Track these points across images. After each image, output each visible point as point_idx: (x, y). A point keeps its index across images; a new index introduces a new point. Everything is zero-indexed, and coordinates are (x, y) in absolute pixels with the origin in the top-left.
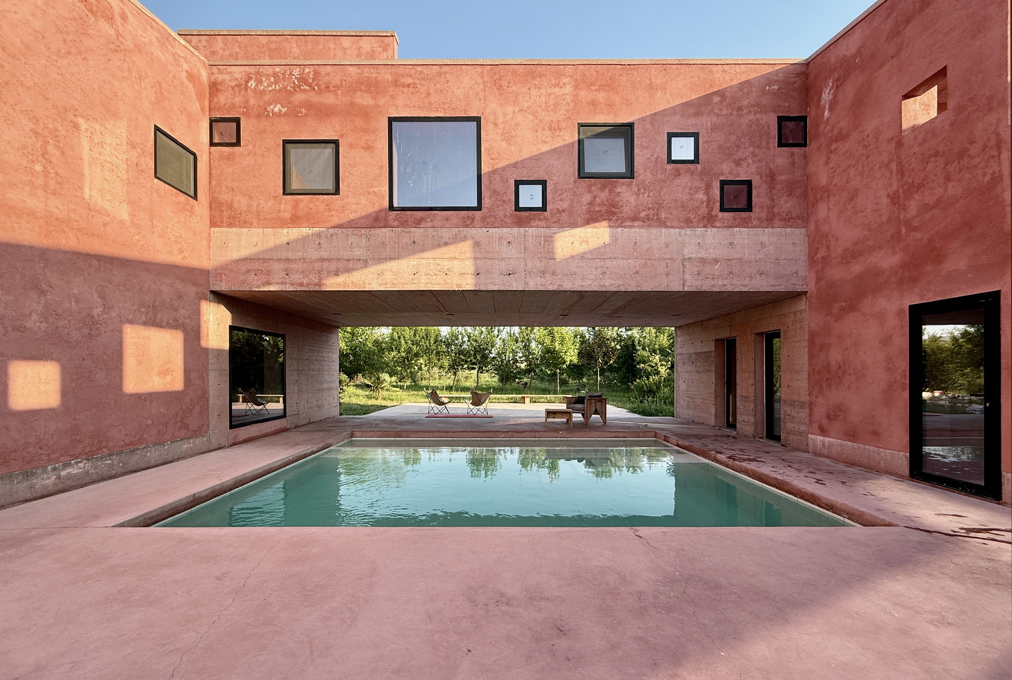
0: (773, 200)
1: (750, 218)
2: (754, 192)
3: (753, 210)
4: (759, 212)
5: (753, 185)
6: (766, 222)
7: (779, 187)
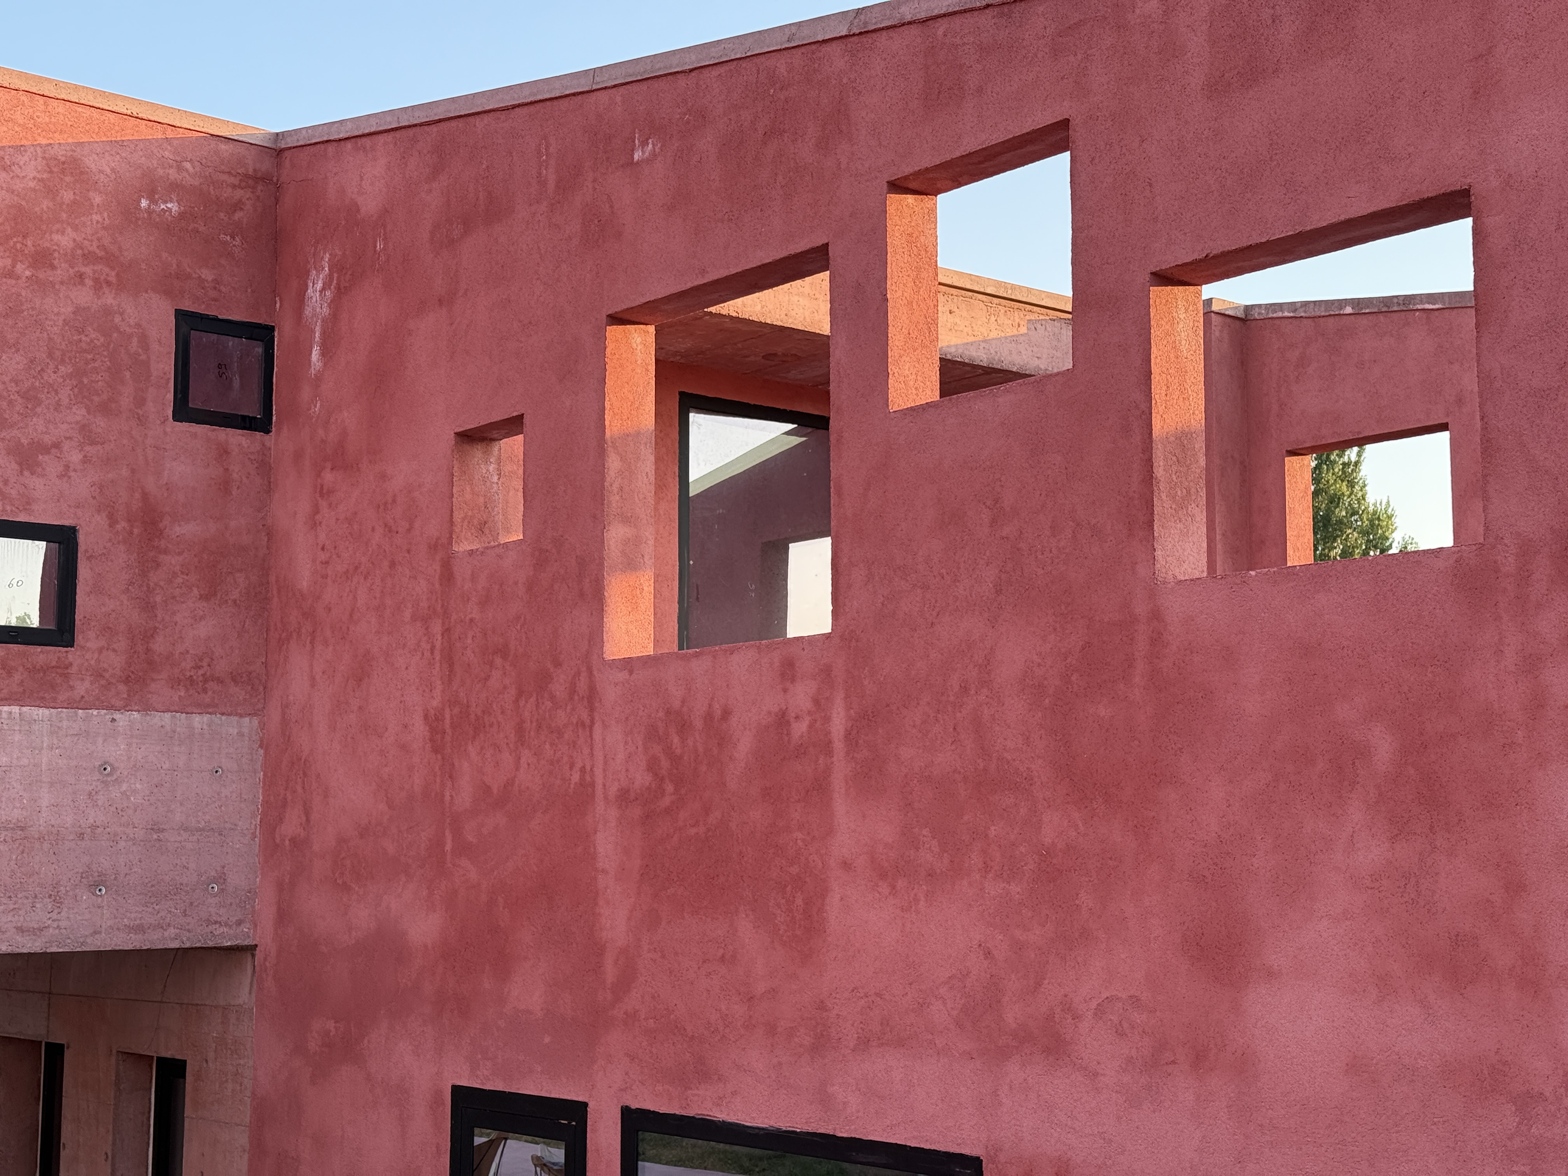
0: (148, 607)
1: (64, 669)
2: (84, 572)
3: (79, 638)
4: (100, 651)
5: (82, 548)
6: (122, 687)
7: (172, 561)
